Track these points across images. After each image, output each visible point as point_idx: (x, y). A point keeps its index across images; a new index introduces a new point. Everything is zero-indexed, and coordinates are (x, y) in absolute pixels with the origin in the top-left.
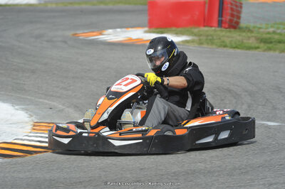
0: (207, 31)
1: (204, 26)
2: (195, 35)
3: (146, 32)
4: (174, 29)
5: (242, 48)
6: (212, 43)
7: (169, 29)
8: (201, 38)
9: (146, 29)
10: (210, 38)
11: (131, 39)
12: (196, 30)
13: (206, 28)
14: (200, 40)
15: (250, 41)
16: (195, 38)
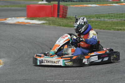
0: (52, 19)
1: (51, 17)
2: (47, 21)
3: (26, 19)
4: (38, 18)
5: (68, 27)
6: (55, 24)
7: (36, 18)
8: (50, 22)
9: (26, 18)
10: (54, 22)
11: (19, 22)
12: (48, 19)
13: (52, 18)
14: (49, 23)
15: (71, 24)
16: (48, 22)
